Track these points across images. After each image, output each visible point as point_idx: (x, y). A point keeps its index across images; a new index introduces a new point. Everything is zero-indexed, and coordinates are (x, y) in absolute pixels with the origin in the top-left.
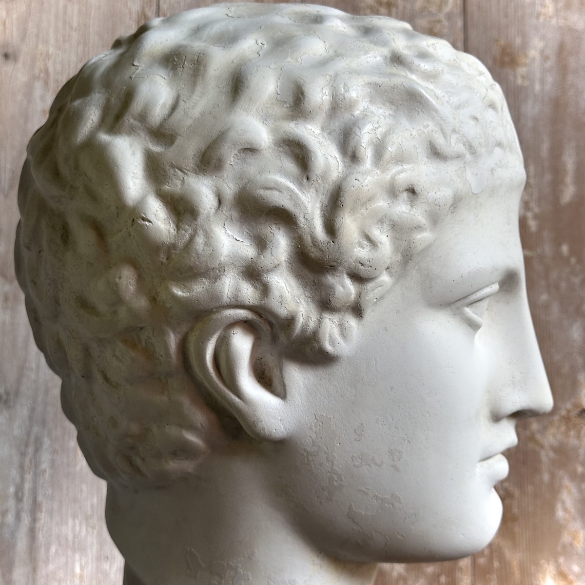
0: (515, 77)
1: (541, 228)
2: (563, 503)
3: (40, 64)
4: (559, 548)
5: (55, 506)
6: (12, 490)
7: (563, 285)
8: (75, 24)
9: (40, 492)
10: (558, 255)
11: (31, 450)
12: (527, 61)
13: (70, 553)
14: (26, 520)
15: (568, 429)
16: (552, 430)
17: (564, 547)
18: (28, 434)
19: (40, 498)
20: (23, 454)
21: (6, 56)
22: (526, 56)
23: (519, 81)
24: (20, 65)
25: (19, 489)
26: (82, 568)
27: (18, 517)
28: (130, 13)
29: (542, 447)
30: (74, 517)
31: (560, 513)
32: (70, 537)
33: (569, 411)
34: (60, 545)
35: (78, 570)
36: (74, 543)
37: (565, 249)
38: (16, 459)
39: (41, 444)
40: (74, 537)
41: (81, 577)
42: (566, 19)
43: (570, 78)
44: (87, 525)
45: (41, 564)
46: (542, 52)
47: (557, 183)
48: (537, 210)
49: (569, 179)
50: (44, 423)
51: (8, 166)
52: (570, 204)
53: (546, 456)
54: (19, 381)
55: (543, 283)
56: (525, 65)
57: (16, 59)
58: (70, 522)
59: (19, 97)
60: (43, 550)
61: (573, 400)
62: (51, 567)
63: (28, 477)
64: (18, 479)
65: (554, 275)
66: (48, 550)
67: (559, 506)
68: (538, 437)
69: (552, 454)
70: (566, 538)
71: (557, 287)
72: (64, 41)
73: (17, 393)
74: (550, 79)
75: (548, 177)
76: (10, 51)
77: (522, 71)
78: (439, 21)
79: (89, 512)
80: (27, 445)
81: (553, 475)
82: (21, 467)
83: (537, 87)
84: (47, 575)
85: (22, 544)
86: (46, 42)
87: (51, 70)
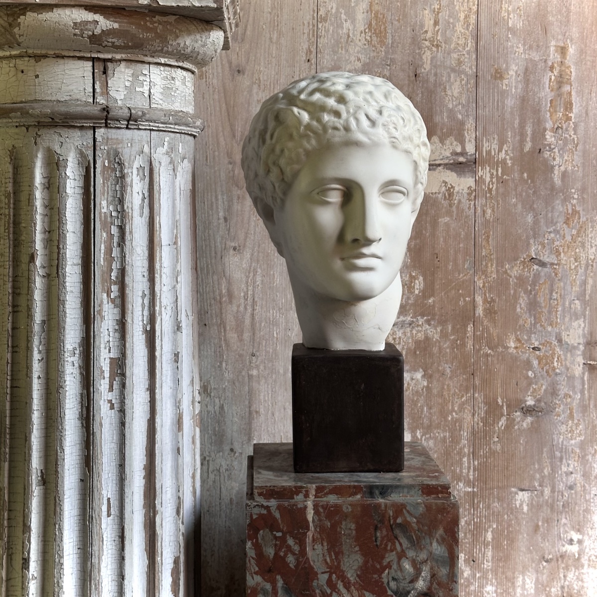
0: (502, 85)
1: (513, 164)
2: (521, 305)
3: (256, 76)
4: (517, 328)
5: (264, 303)
6: (242, 294)
7: (524, 194)
8: (274, 55)
9: (256, 296)
10: (522, 178)
11: (251, 274)
12: (509, 76)
13: (271, 327)
14: (249, 310)
15: (524, 268)
16: (516, 268)
17: (520, 326)
18: (250, 267)
19: (256, 299)
20: (248, 277)
21: (239, 71)
22: (508, 74)
23: (504, 87)
24: (246, 76)
25: (246, 294)
26: (277, 333)
27: (246, 308)
28: (303, 49)
29: (511, 277)
30: (273, 309)
31: (518, 310)
32: (272, 320)
33: (525, 259)
34: (266, 323)
35: (275, 335)
36: (273, 321)
37: (525, 175)
38: (244, 279)
39: (256, 272)
40: (273, 319)
41: (277, 339)
42: (529, 55)
43: (530, 86)
44: (280, 313)
45: (257, 332)
46: (516, 72)
47: (522, 141)
48: (512, 155)
49: (528, 139)
50: (258, 261)
51: (240, 129)
52: (529, 151)
53: (512, 281)
54: (245, 240)
55: (514, 193)
56: (508, 79)
57: (244, 74)
58: (271, 312)
59: (245, 93)
60: (258, 324)
61: (527, 253)
62: (261, 333)
63: (250, 288)
64: (245, 289)
65: (519, 189)
66: (261, 324)
67: (518, 306)
68: (508, 271)
69: (515, 281)
70: (521, 322)
71: (521, 195)
72: (268, 64)
73: (244, 246)
74: (520, 86)
75: (518, 138)
76: (241, 69)
77: (505, 82)
78: (464, 55)
79: (281, 307)
80: (249, 273)
81: (515, 291)
82: (247, 283)
83: (514, 90)
84: (260, 337)
85: (248, 321)
86: (259, 64)
87: (261, 79)
